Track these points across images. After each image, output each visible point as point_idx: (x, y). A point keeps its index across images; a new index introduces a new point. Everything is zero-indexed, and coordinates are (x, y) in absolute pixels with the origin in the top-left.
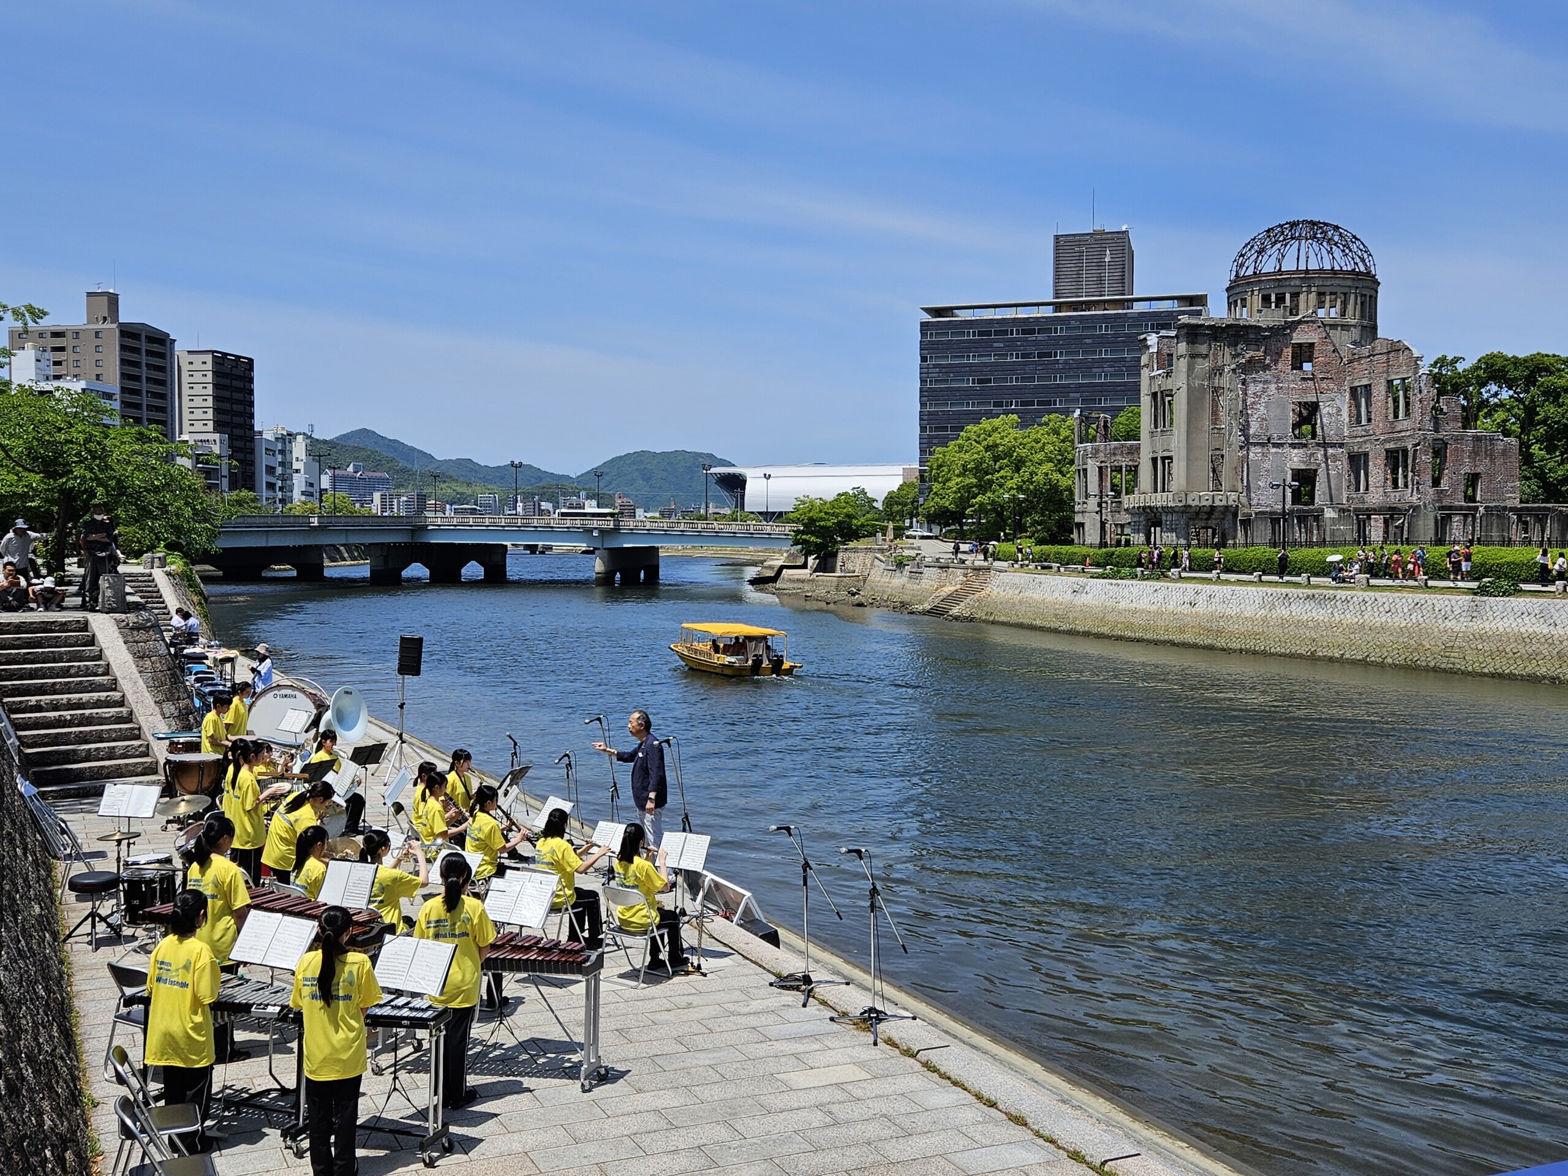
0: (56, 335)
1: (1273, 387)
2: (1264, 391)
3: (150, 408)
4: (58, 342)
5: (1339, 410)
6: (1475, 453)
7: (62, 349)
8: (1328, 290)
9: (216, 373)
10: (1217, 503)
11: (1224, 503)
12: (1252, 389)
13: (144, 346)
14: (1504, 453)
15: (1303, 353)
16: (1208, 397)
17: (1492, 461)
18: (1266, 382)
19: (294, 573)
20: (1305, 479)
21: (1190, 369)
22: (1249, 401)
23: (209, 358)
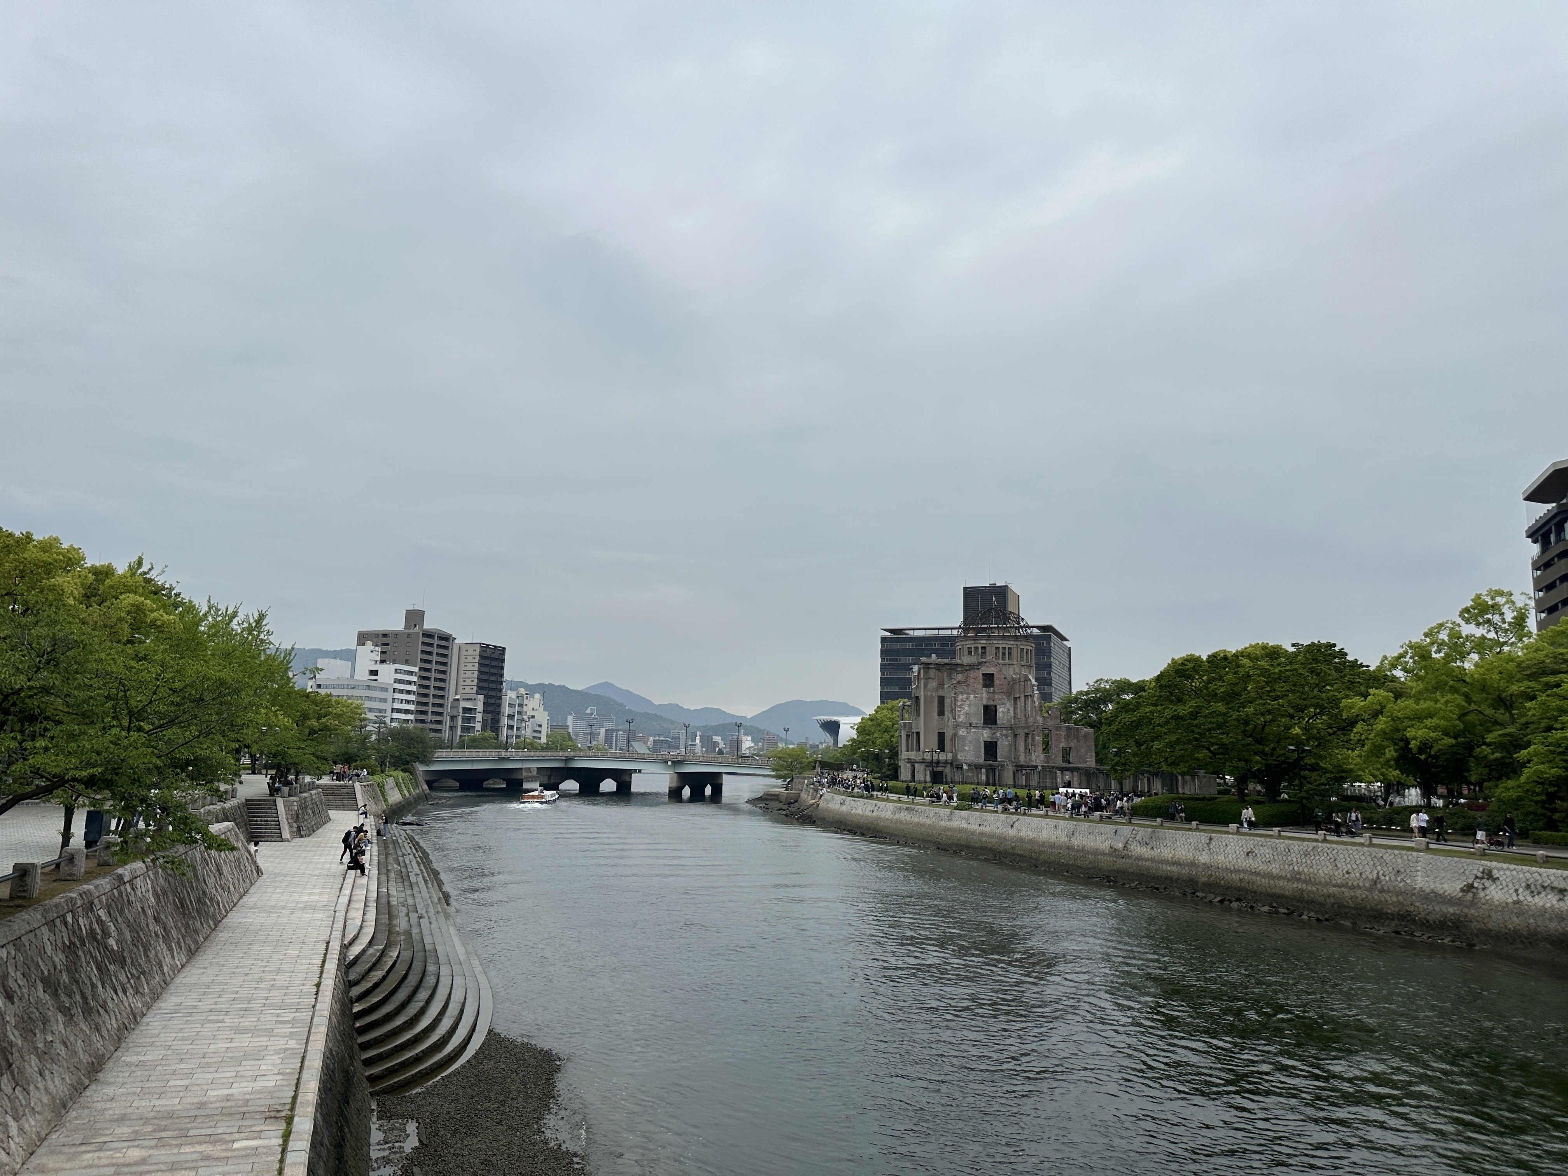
0: (385, 635)
1: (972, 696)
2: (967, 698)
3: (436, 679)
4: (386, 640)
5: (1009, 710)
6: (1068, 737)
7: (388, 644)
8: (1001, 646)
9: (481, 657)
10: (941, 758)
11: (945, 758)
12: (960, 697)
13: (436, 642)
14: (1086, 736)
15: (989, 680)
16: (936, 701)
17: (1078, 741)
18: (968, 694)
19: (505, 786)
20: (991, 748)
21: (926, 686)
22: (959, 703)
23: (478, 648)
